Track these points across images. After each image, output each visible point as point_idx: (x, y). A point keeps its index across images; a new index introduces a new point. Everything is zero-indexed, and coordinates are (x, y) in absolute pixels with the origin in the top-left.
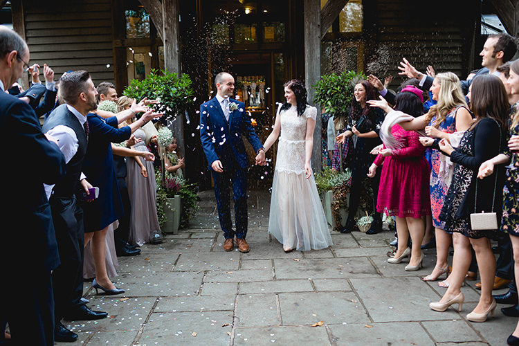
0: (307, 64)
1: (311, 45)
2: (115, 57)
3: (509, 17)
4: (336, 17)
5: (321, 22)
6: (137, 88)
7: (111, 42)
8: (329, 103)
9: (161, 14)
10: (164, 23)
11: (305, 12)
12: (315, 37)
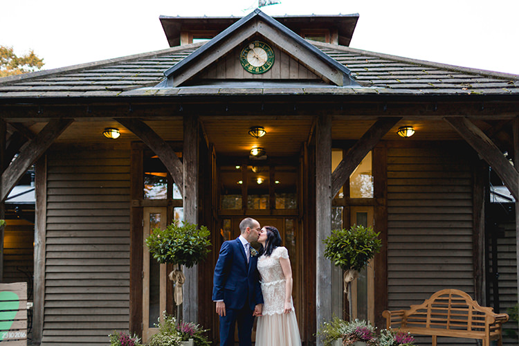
0: (318, 222)
1: (322, 205)
2: (132, 216)
3: (513, 181)
4: (347, 179)
5: (332, 184)
6: (159, 236)
7: (129, 202)
8: (339, 255)
9: (182, 174)
10: (184, 181)
11: (317, 175)
12: (326, 198)
